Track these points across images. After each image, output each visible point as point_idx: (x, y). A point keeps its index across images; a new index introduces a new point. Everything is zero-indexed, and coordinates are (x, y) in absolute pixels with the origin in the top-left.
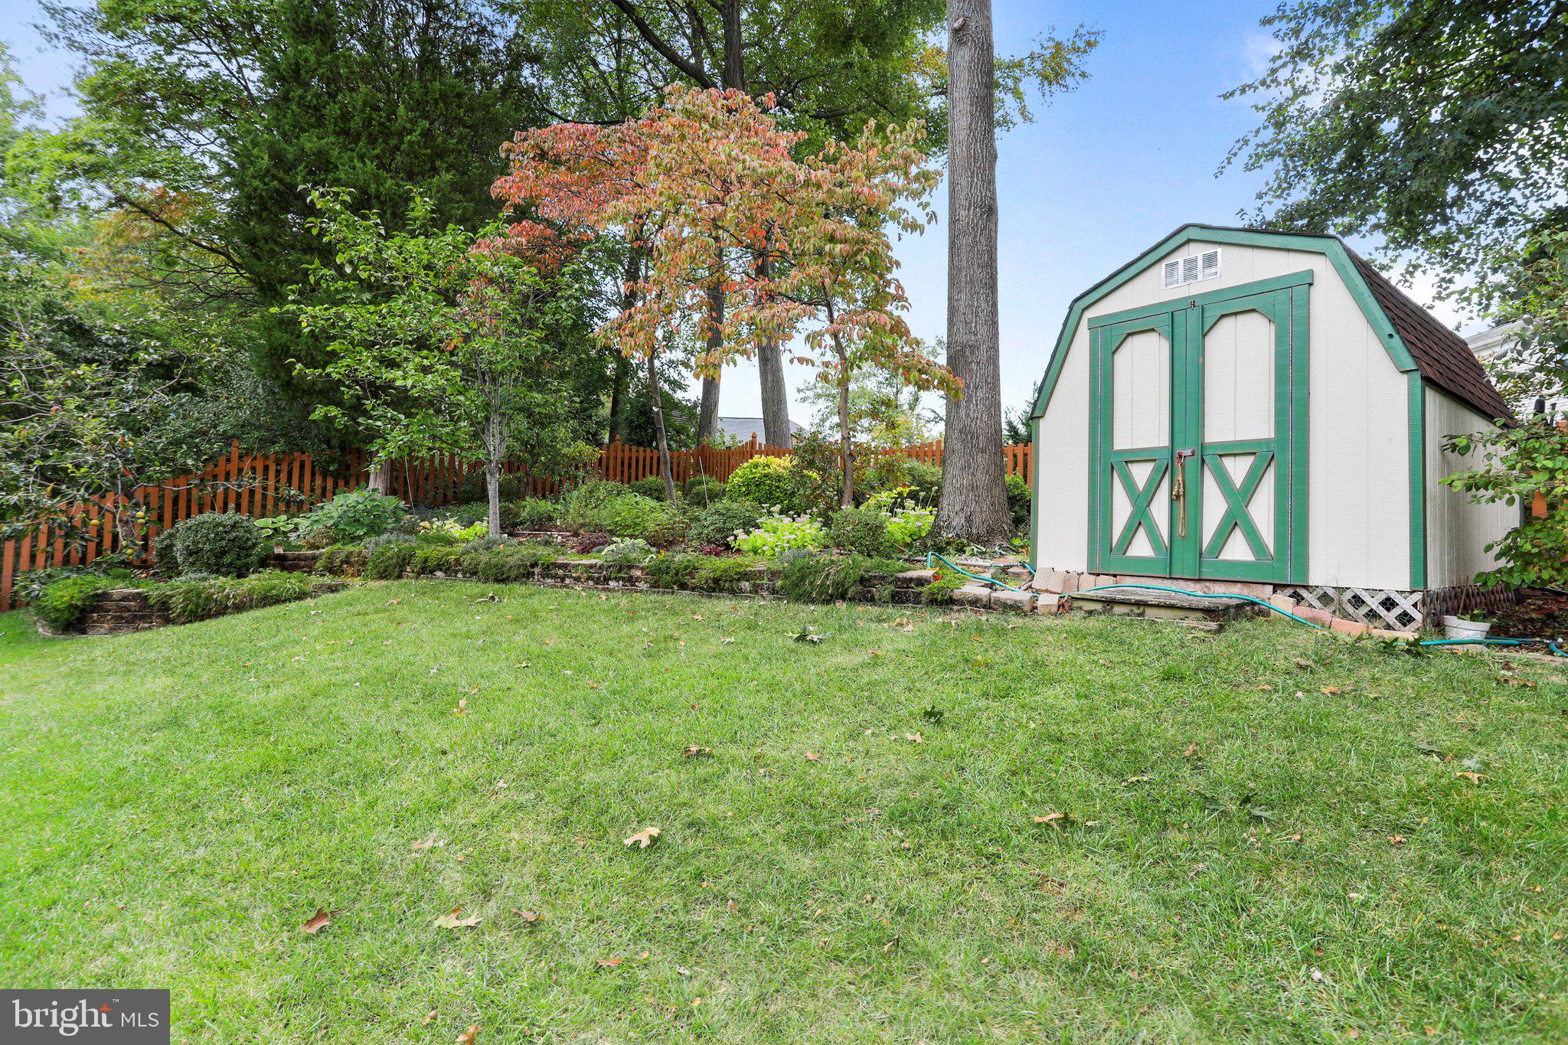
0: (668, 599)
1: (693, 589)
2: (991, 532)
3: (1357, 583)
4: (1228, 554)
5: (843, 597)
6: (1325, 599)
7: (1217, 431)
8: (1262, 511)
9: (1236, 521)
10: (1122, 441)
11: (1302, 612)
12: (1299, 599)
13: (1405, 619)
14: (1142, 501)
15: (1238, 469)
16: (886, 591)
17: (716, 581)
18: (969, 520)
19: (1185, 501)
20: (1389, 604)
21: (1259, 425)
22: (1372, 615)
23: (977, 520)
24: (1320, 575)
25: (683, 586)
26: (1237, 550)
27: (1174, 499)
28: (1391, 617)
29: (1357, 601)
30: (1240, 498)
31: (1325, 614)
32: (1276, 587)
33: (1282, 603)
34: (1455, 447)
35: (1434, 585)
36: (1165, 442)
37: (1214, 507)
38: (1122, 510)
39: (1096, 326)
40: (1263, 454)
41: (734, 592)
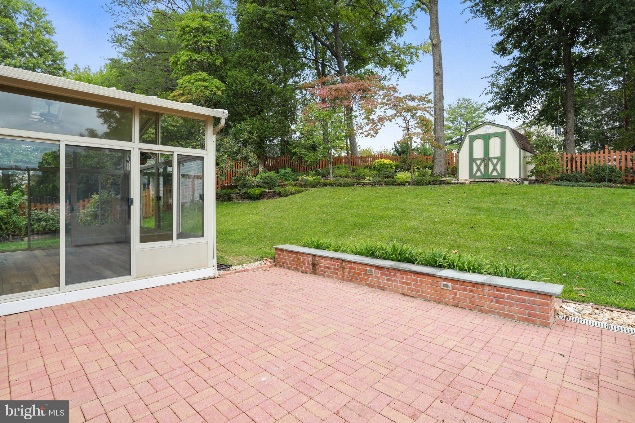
0: (391, 187)
1: (396, 185)
2: (445, 174)
3: (512, 177)
4: (493, 174)
5: (430, 184)
6: (508, 180)
7: (491, 155)
8: (499, 167)
9: (495, 169)
10: (475, 157)
11: (505, 182)
12: (504, 180)
13: (518, 182)
14: (479, 167)
15: (495, 161)
16: (438, 182)
17: (402, 183)
18: (441, 171)
19: (486, 167)
20: (516, 180)
21: (498, 154)
22: (514, 181)
23: (442, 171)
24: (507, 176)
25: (393, 185)
26: (495, 173)
27: (485, 166)
28: (517, 181)
29: (512, 180)
30: (495, 166)
31: (508, 182)
32: (501, 179)
33: (502, 181)
34: (525, 157)
35: (522, 177)
36: (483, 157)
37: (491, 167)
38: (475, 168)
39: (470, 137)
40: (498, 159)
41: (405, 185)
